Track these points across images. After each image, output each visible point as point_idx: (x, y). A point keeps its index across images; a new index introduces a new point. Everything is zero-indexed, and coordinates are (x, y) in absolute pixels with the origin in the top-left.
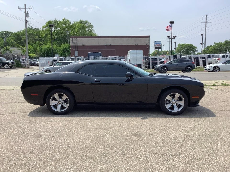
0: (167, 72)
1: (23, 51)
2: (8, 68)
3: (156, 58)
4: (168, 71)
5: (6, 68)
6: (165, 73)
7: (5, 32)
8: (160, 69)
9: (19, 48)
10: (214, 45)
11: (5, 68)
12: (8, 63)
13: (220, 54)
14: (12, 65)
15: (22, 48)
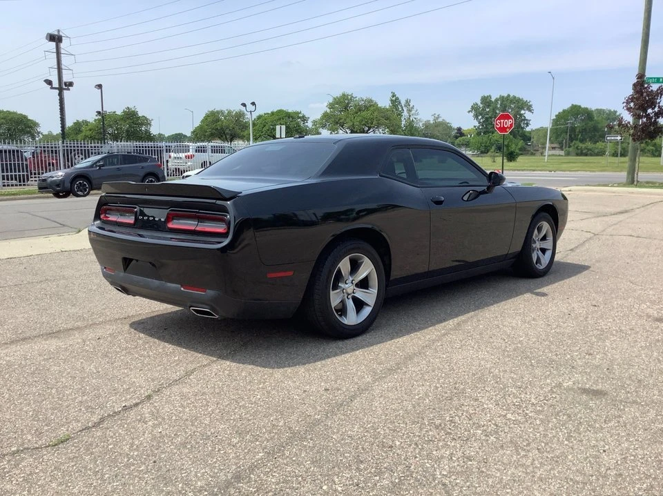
0: (91, 192)
3: (9, 151)
4: (92, 190)
6: (85, 196)
8: (68, 185)
10: (95, 120)
13: (191, 144)
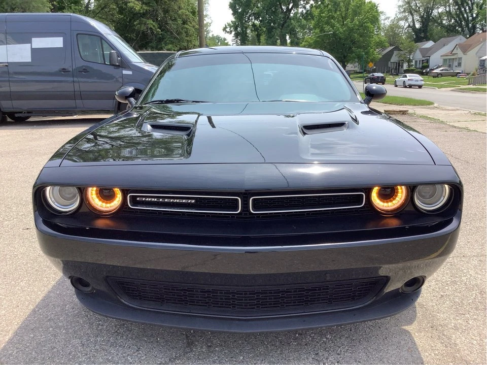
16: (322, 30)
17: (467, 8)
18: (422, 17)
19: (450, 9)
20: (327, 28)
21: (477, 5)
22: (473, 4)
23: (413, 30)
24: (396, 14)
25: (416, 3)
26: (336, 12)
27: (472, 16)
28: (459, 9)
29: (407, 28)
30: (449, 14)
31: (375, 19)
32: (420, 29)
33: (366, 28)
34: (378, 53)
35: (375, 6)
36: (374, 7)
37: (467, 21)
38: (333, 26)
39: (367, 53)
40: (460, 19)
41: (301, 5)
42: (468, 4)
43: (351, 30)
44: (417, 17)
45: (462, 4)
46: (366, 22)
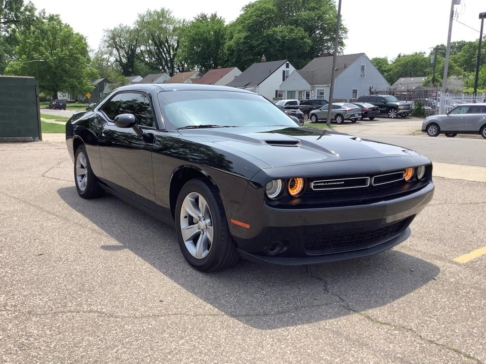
1: (467, 82)
2: (395, 116)
5: (391, 118)
7: (459, 43)
9: (460, 77)
11: (389, 117)
12: (395, 108)
14: (404, 112)
15: (466, 76)
16: (30, 57)
17: (165, 49)
18: (127, 53)
19: (150, 48)
20: (36, 55)
21: (173, 48)
22: (169, 46)
23: (120, 64)
24: (100, 48)
25: (120, 40)
26: (43, 40)
27: (170, 57)
28: (158, 49)
29: (115, 62)
30: (150, 52)
31: (84, 51)
32: (126, 64)
33: (77, 59)
34: (91, 85)
35: (83, 38)
36: (81, 39)
37: (166, 61)
38: (42, 54)
39: (79, 84)
40: (160, 58)
41: (3, 28)
42: (165, 46)
43: (61, 59)
44: (122, 53)
45: (161, 45)
46: (76, 53)
